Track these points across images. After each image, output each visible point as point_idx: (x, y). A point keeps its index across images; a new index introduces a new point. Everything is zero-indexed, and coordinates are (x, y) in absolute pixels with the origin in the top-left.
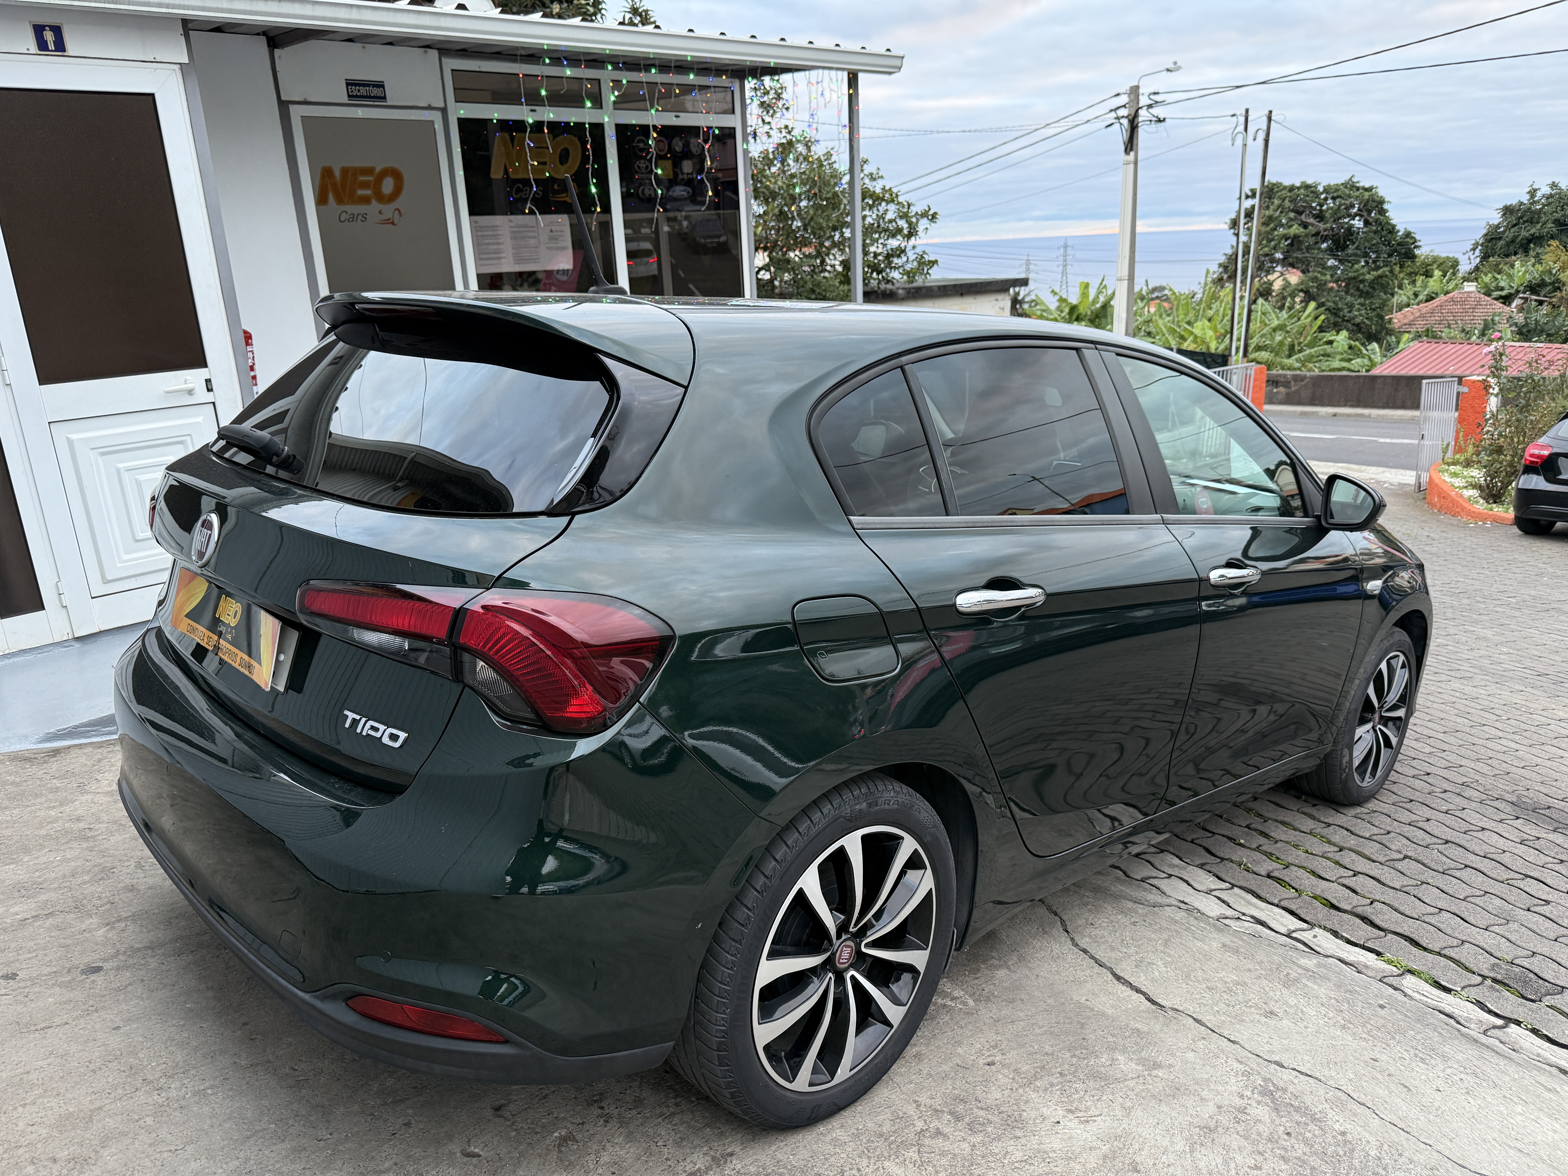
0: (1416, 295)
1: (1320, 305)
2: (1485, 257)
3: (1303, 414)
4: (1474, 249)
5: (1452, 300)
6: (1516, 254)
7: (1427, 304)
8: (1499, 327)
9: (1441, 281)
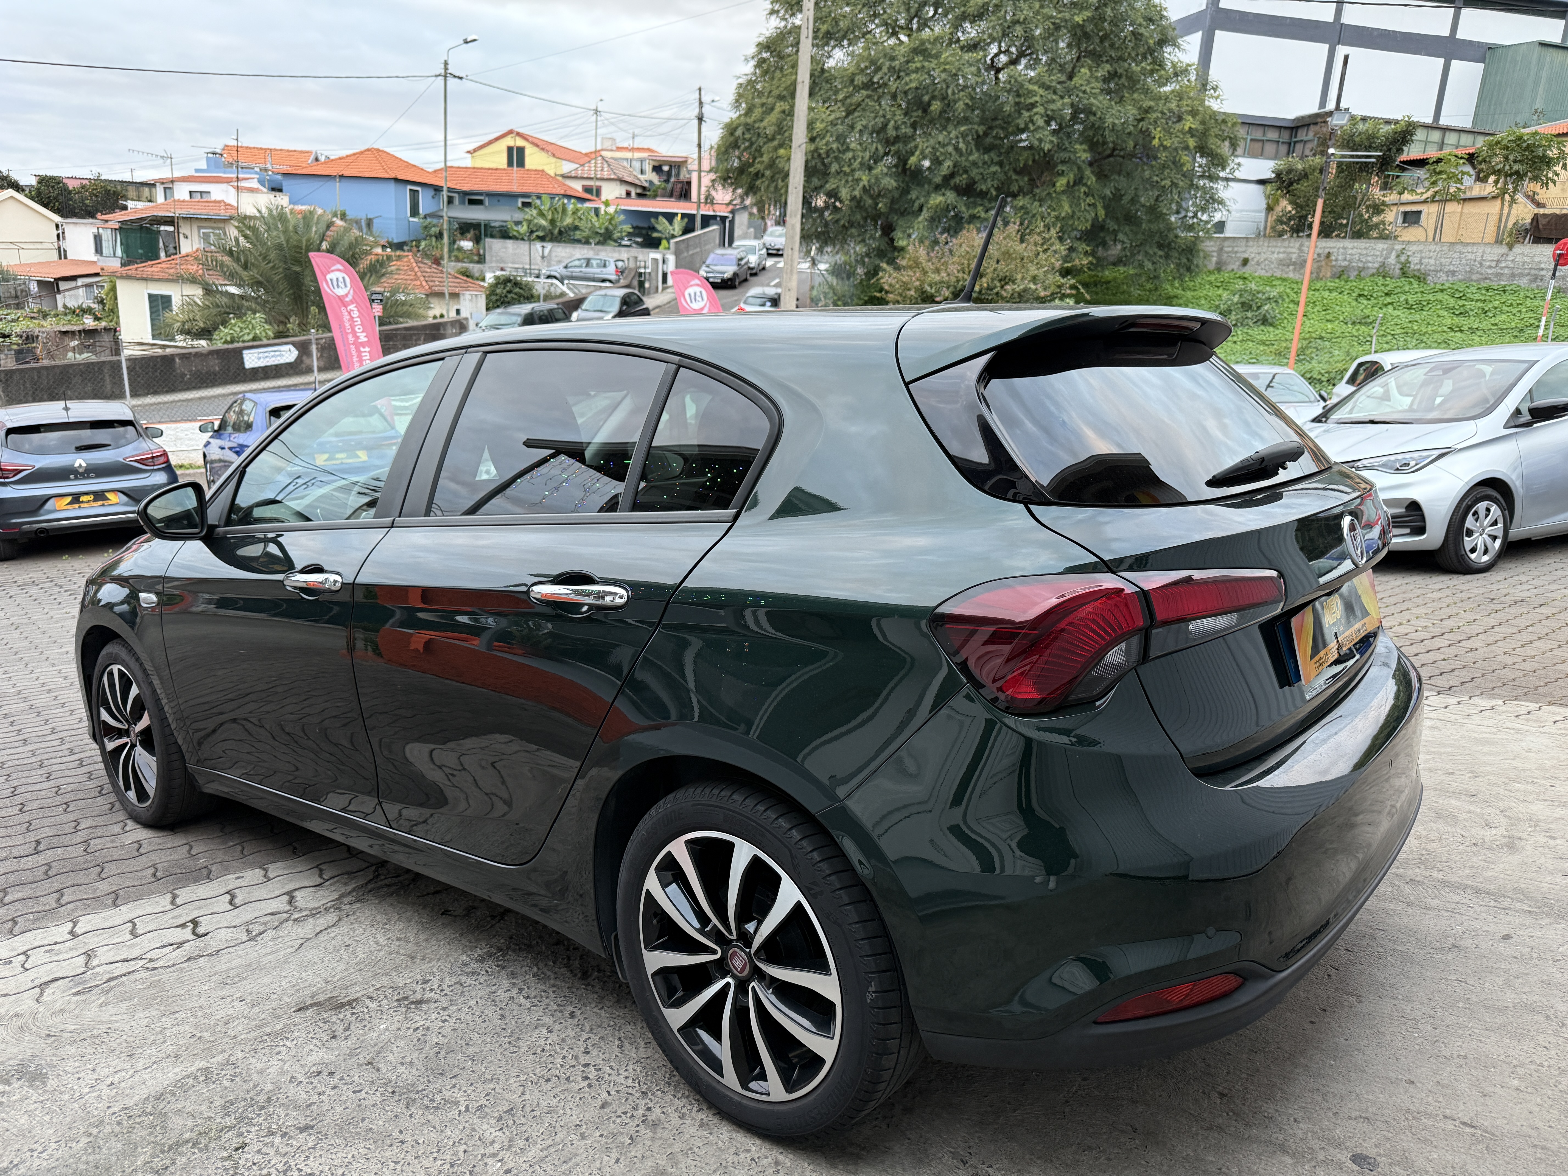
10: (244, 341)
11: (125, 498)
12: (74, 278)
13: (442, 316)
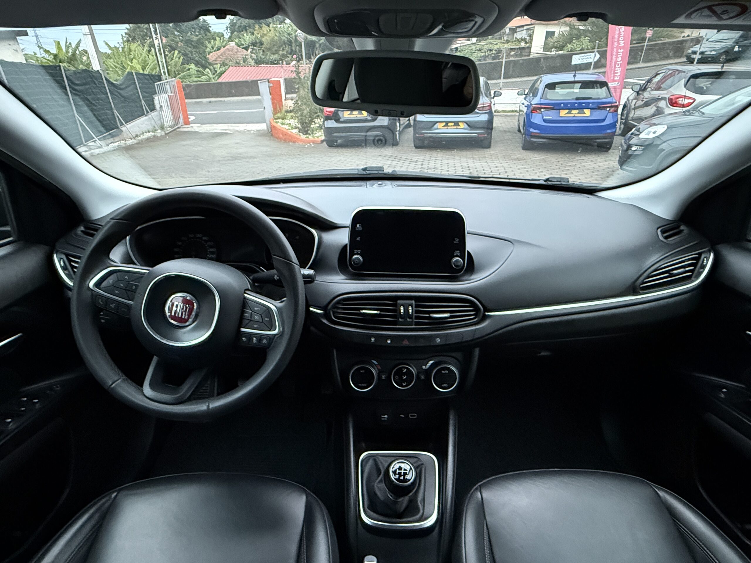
0: (213, 48)
1: (179, 52)
2: (232, 33)
3: (196, 103)
4: (227, 29)
5: (228, 49)
6: (243, 31)
7: (218, 51)
8: (248, 60)
9: (220, 42)
10: (576, 51)
11: (466, 126)
12: (523, 26)
13: (688, 36)
